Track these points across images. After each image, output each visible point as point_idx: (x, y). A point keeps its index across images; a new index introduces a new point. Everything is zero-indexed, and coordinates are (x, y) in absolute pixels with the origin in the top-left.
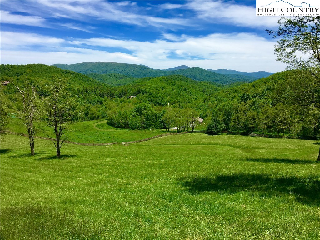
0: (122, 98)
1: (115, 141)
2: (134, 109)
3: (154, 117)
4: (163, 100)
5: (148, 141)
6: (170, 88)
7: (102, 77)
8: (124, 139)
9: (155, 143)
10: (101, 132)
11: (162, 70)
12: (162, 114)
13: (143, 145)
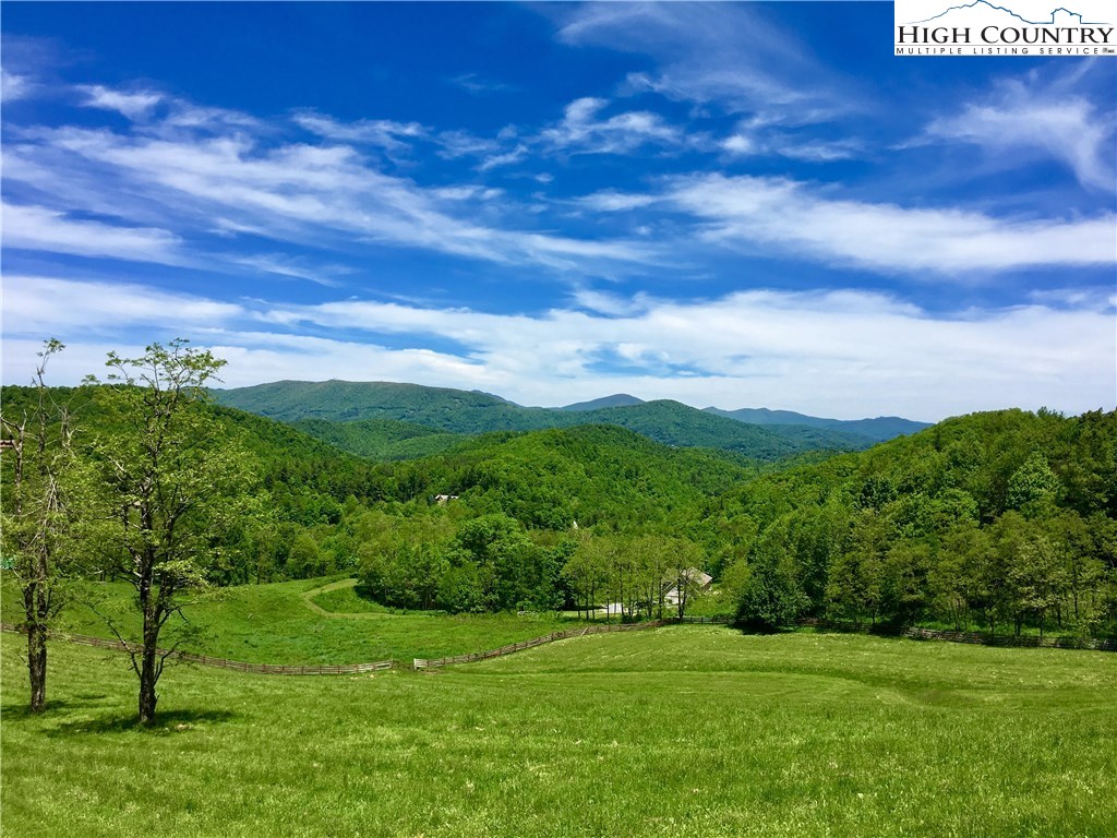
0: (412, 502)
1: (386, 657)
2: (458, 537)
3: (532, 568)
4: (554, 510)
5: (515, 655)
6: (578, 467)
7: (341, 431)
8: (422, 649)
9: (544, 663)
10: (330, 622)
11: (548, 410)
12: (561, 554)
13: (497, 673)
